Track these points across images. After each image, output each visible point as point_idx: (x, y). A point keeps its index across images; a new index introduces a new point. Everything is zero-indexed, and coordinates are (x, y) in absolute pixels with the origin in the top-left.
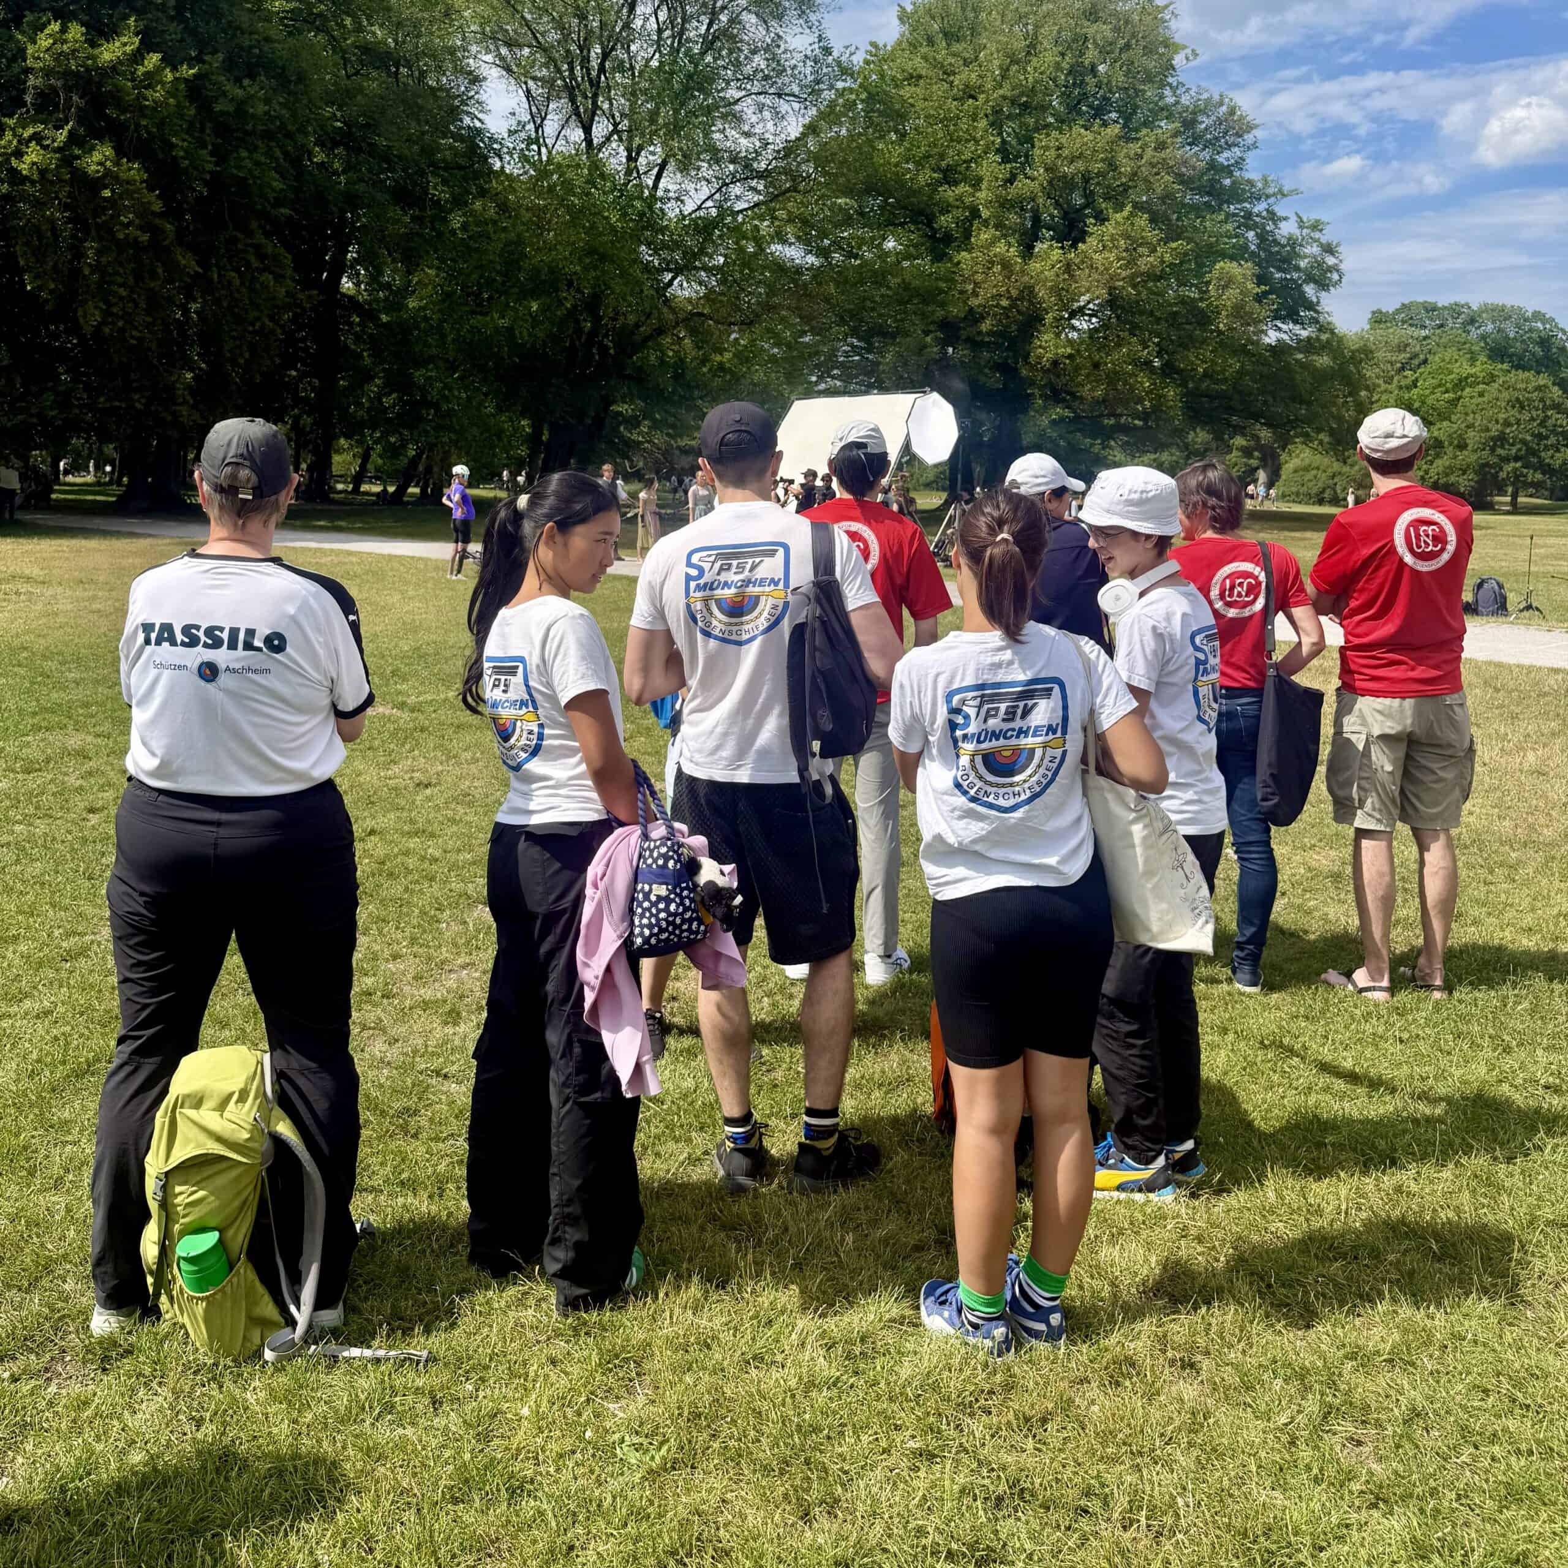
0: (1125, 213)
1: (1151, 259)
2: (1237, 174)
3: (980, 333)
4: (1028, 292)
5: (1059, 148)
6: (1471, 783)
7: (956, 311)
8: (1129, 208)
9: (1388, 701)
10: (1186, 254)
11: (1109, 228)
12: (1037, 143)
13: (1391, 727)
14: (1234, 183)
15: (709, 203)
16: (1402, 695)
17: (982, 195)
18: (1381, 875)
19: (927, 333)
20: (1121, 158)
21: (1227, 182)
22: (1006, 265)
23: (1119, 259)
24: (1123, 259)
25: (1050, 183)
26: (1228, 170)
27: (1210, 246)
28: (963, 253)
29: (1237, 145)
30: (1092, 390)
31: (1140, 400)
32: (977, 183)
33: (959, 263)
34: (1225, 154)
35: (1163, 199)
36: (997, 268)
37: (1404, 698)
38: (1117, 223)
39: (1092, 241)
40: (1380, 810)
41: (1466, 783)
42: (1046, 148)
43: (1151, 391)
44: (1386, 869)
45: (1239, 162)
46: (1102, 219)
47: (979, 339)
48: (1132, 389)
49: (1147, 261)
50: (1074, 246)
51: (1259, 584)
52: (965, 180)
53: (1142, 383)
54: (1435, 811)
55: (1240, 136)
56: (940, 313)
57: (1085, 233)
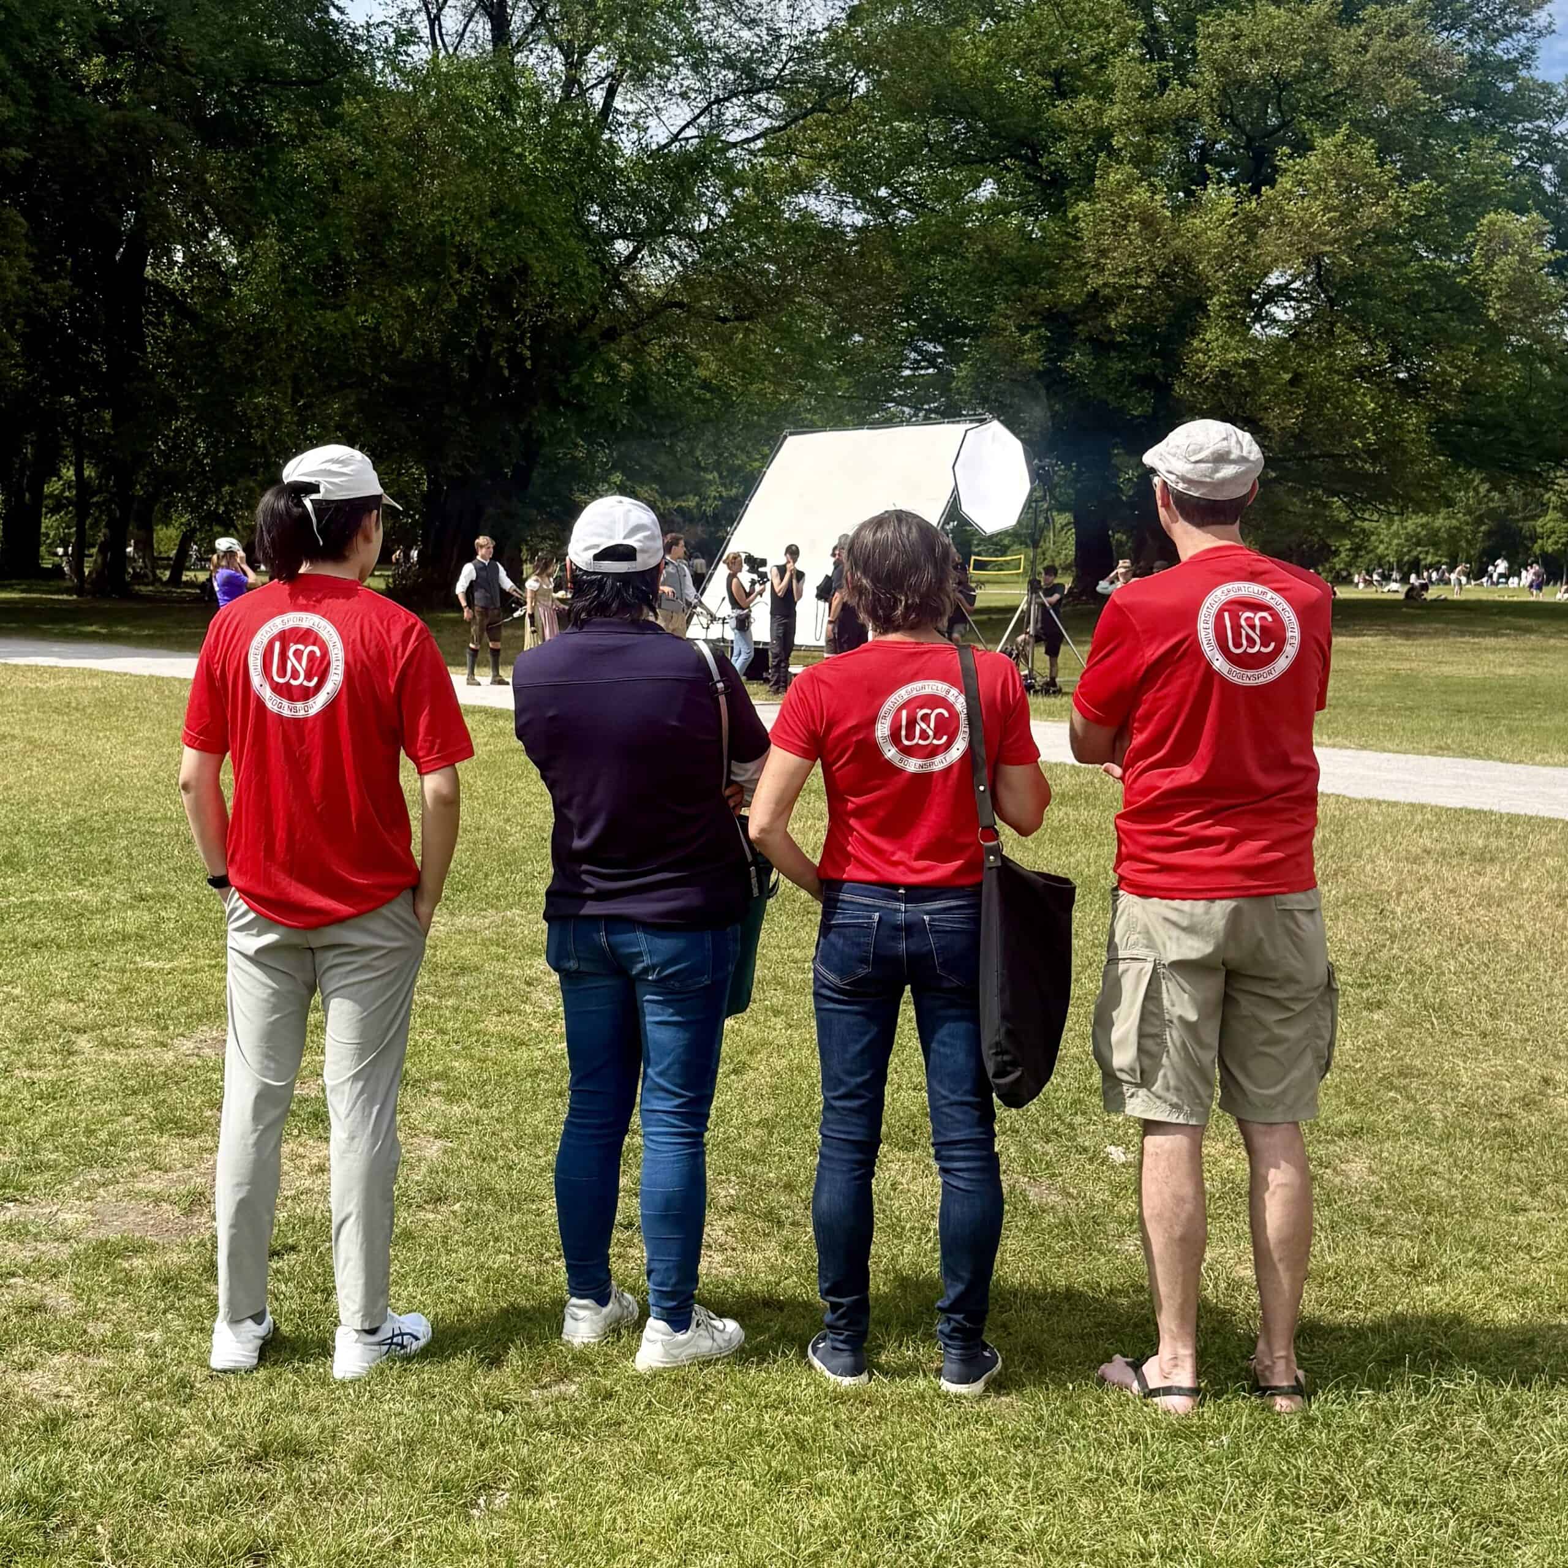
0: (1339, 137)
1: (1379, 210)
2: (1523, 73)
3: (1108, 329)
4: (1184, 262)
5: (1236, 37)
6: (1331, 1044)
7: (1069, 294)
8: (1344, 129)
9: (1186, 905)
10: (1437, 201)
11: (1313, 160)
12: (1200, 29)
13: (1195, 948)
14: (1518, 89)
15: (691, 132)
16: (1210, 894)
17: (1114, 113)
18: (1179, 1200)
19: (1023, 330)
20: (1337, 53)
21: (1510, 86)
22: (1148, 221)
23: (1327, 209)
24: (1334, 209)
25: (1223, 91)
26: (1509, 69)
27: (1475, 187)
28: (1082, 204)
29: (1520, 28)
30: (1283, 416)
31: (1360, 432)
32: (1105, 93)
33: (1076, 219)
34: (1502, 45)
35: (1398, 115)
36: (1134, 227)
37: (1212, 899)
38: (1325, 153)
39: (1285, 182)
40: (1178, 1090)
41: (1322, 1044)
42: (1216, 37)
43: (1380, 418)
44: (1188, 1190)
45: (1527, 56)
46: (1302, 147)
47: (1106, 338)
48: (1347, 414)
49: (1374, 213)
50: (1256, 190)
51: (954, 715)
52: (1091, 87)
53: (1362, 405)
54: (1272, 1091)
55: (1527, 15)
56: (1045, 297)
57: (1276, 169)
